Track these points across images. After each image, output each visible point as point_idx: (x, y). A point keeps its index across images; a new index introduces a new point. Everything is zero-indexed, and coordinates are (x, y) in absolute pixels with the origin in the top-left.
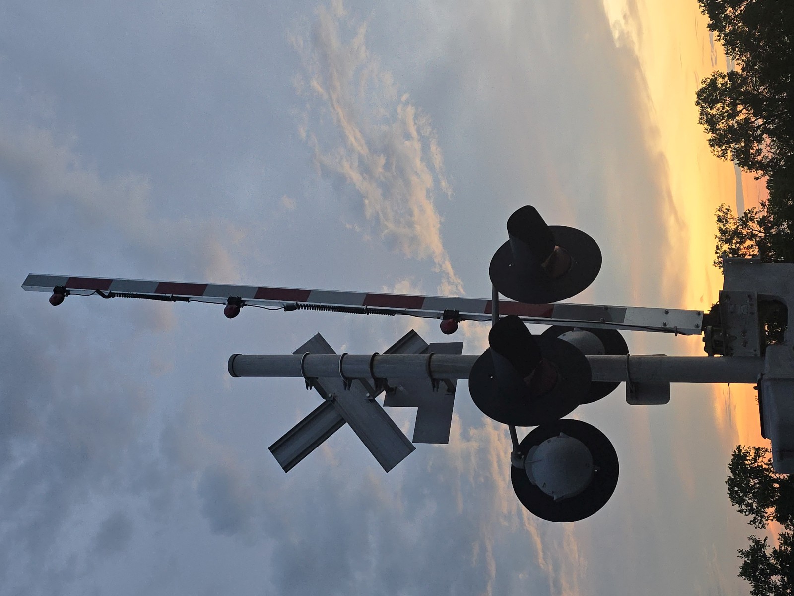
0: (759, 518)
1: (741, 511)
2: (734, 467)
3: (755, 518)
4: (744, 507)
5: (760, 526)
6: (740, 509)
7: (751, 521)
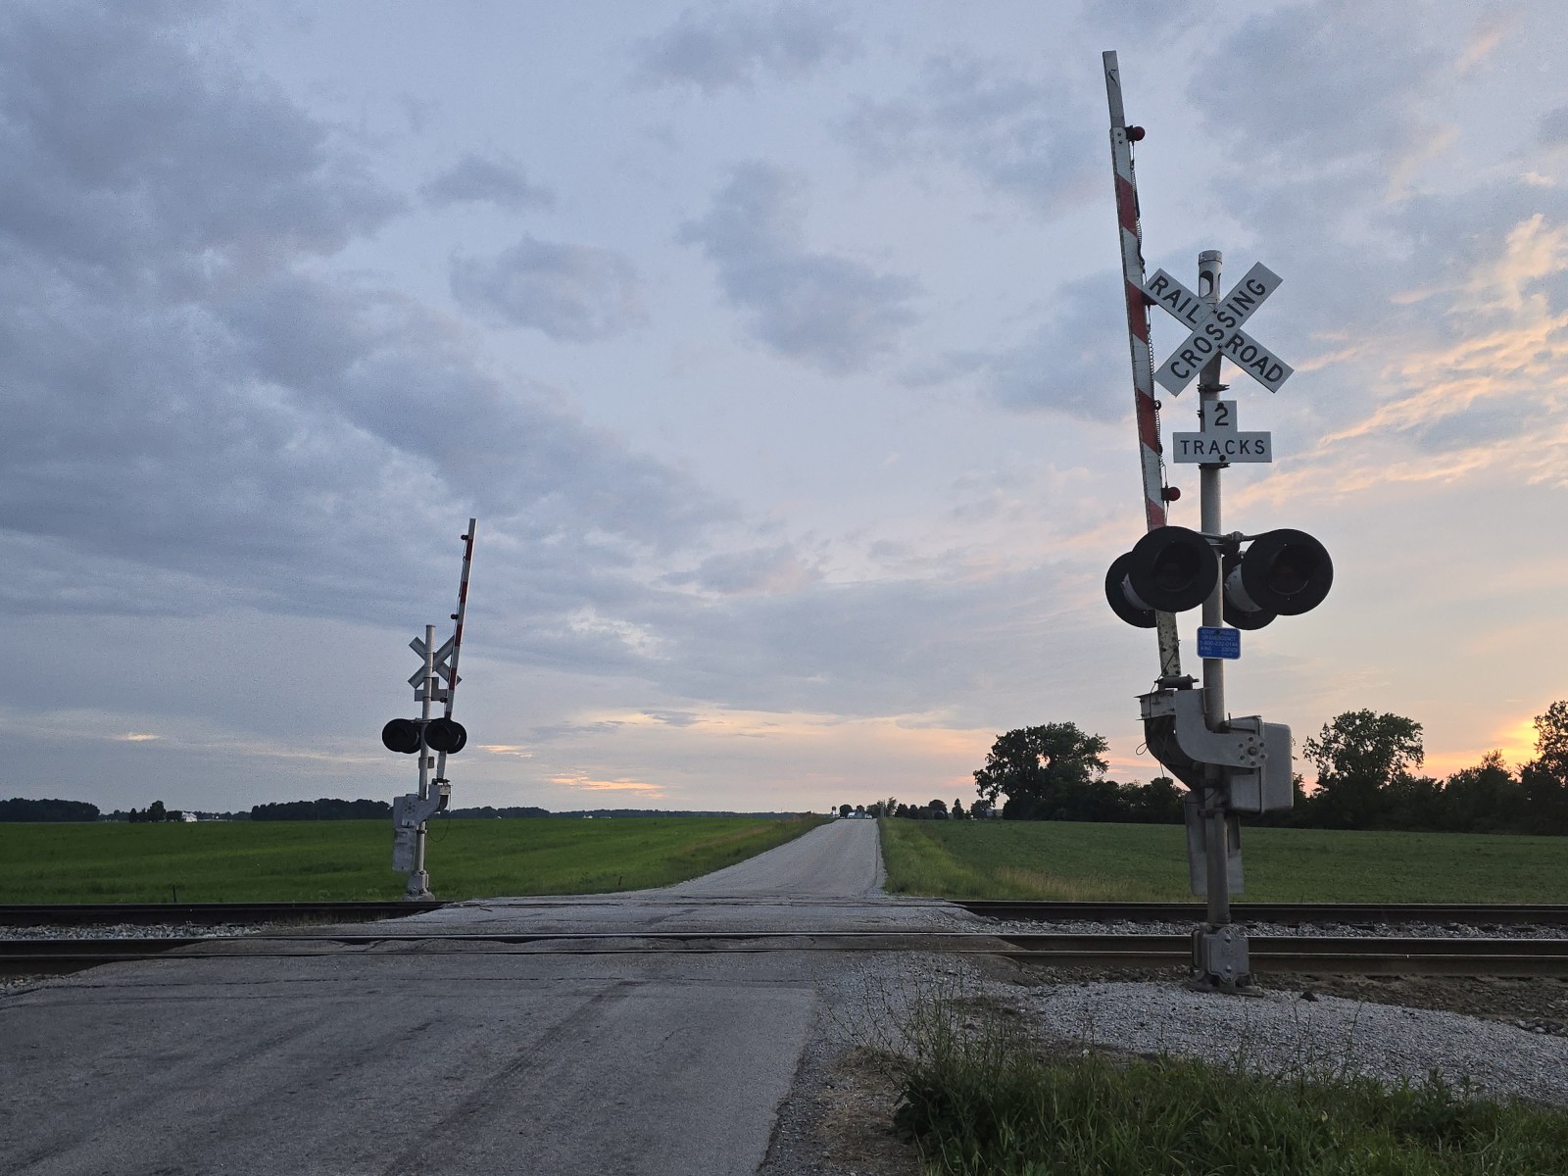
0: (1318, 751)
1: (1325, 727)
2: (1389, 720)
3: (1317, 746)
4: (1332, 732)
5: (1308, 752)
6: (1329, 726)
7: (1312, 741)
